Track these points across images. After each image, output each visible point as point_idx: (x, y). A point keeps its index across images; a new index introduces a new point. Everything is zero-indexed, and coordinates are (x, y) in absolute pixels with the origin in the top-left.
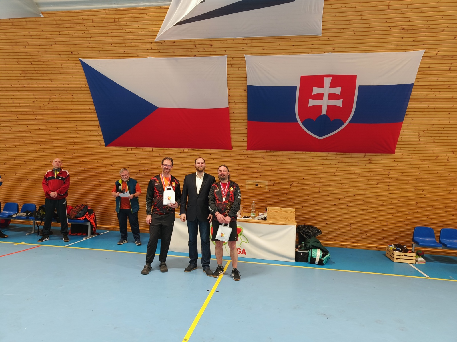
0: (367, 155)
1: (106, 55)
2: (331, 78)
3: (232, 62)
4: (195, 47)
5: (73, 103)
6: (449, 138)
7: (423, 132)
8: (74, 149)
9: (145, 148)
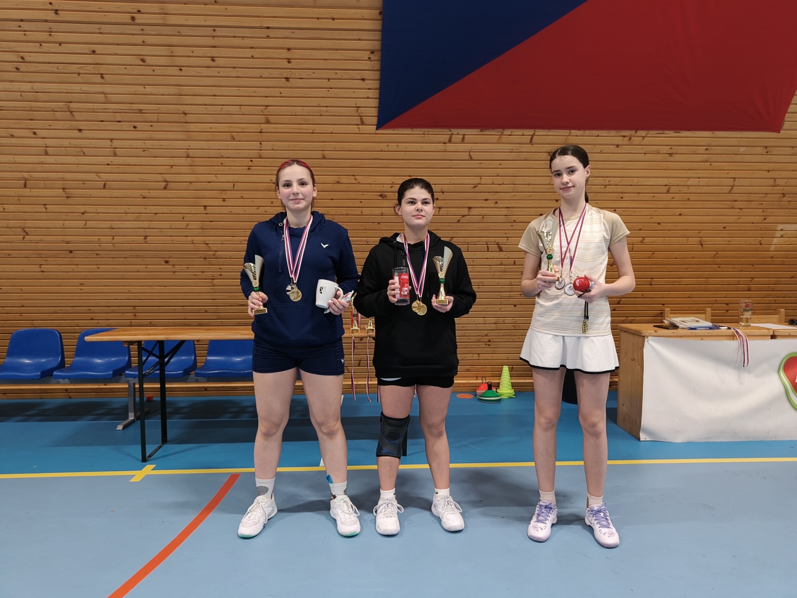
9: (510, 133)
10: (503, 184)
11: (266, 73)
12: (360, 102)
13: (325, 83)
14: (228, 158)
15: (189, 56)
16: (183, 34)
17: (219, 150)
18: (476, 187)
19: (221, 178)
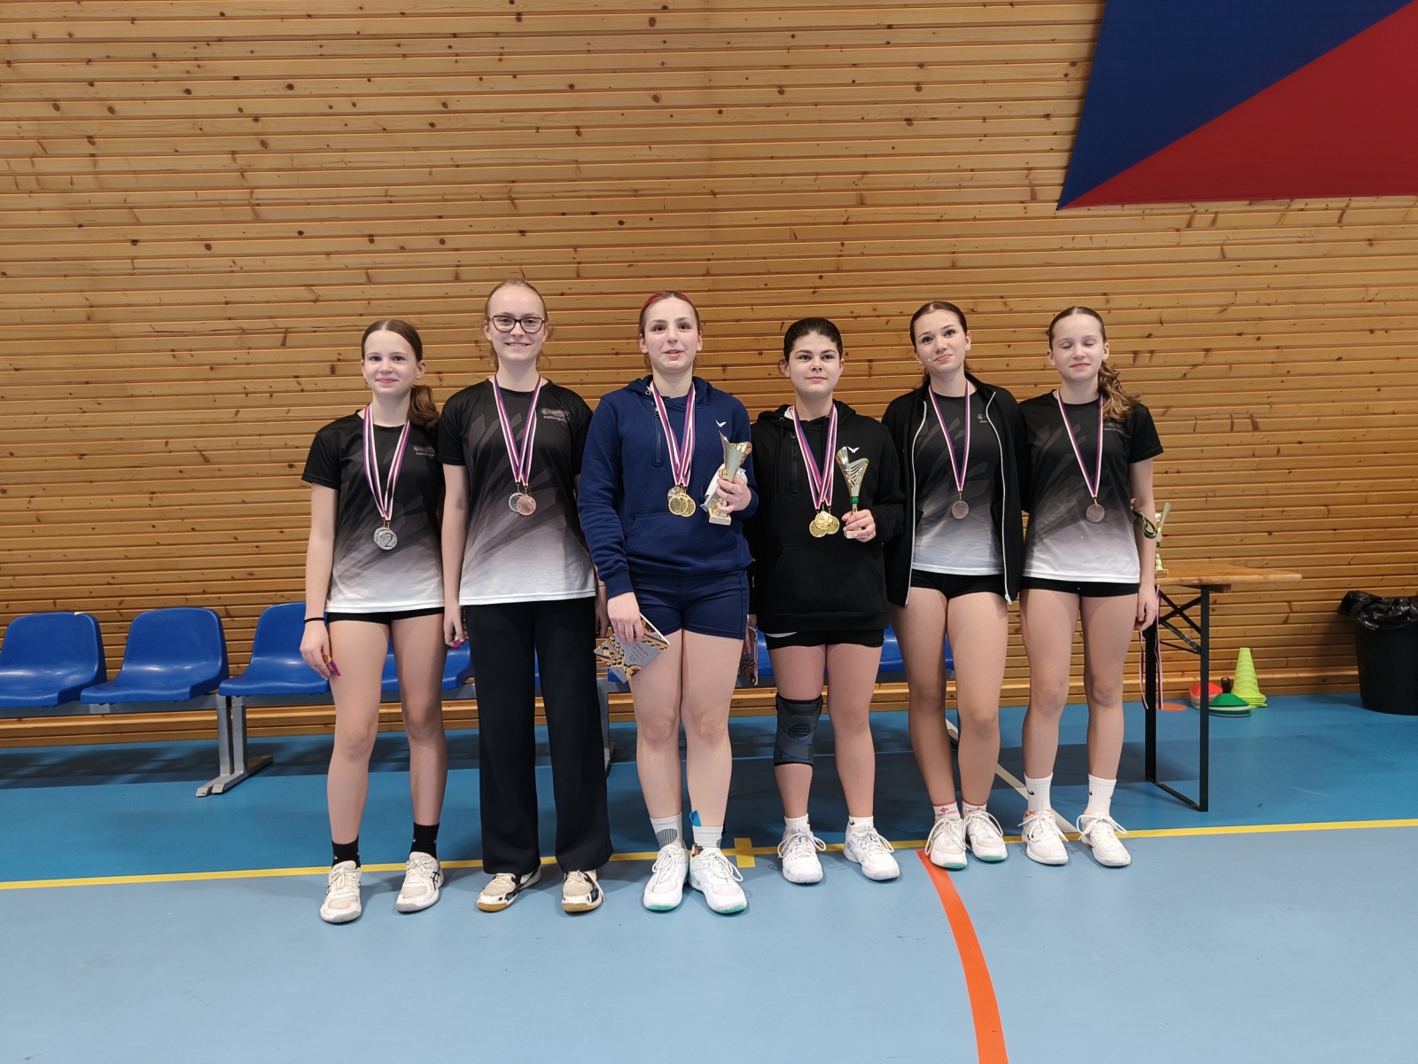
8: (846, 234)
9: (1302, 206)
10: (1276, 303)
11: (872, 111)
12: (1035, 160)
13: (978, 126)
14: (778, 273)
15: (739, 87)
16: (734, 46)
17: (765, 258)
18: (1224, 310)
19: (761, 312)
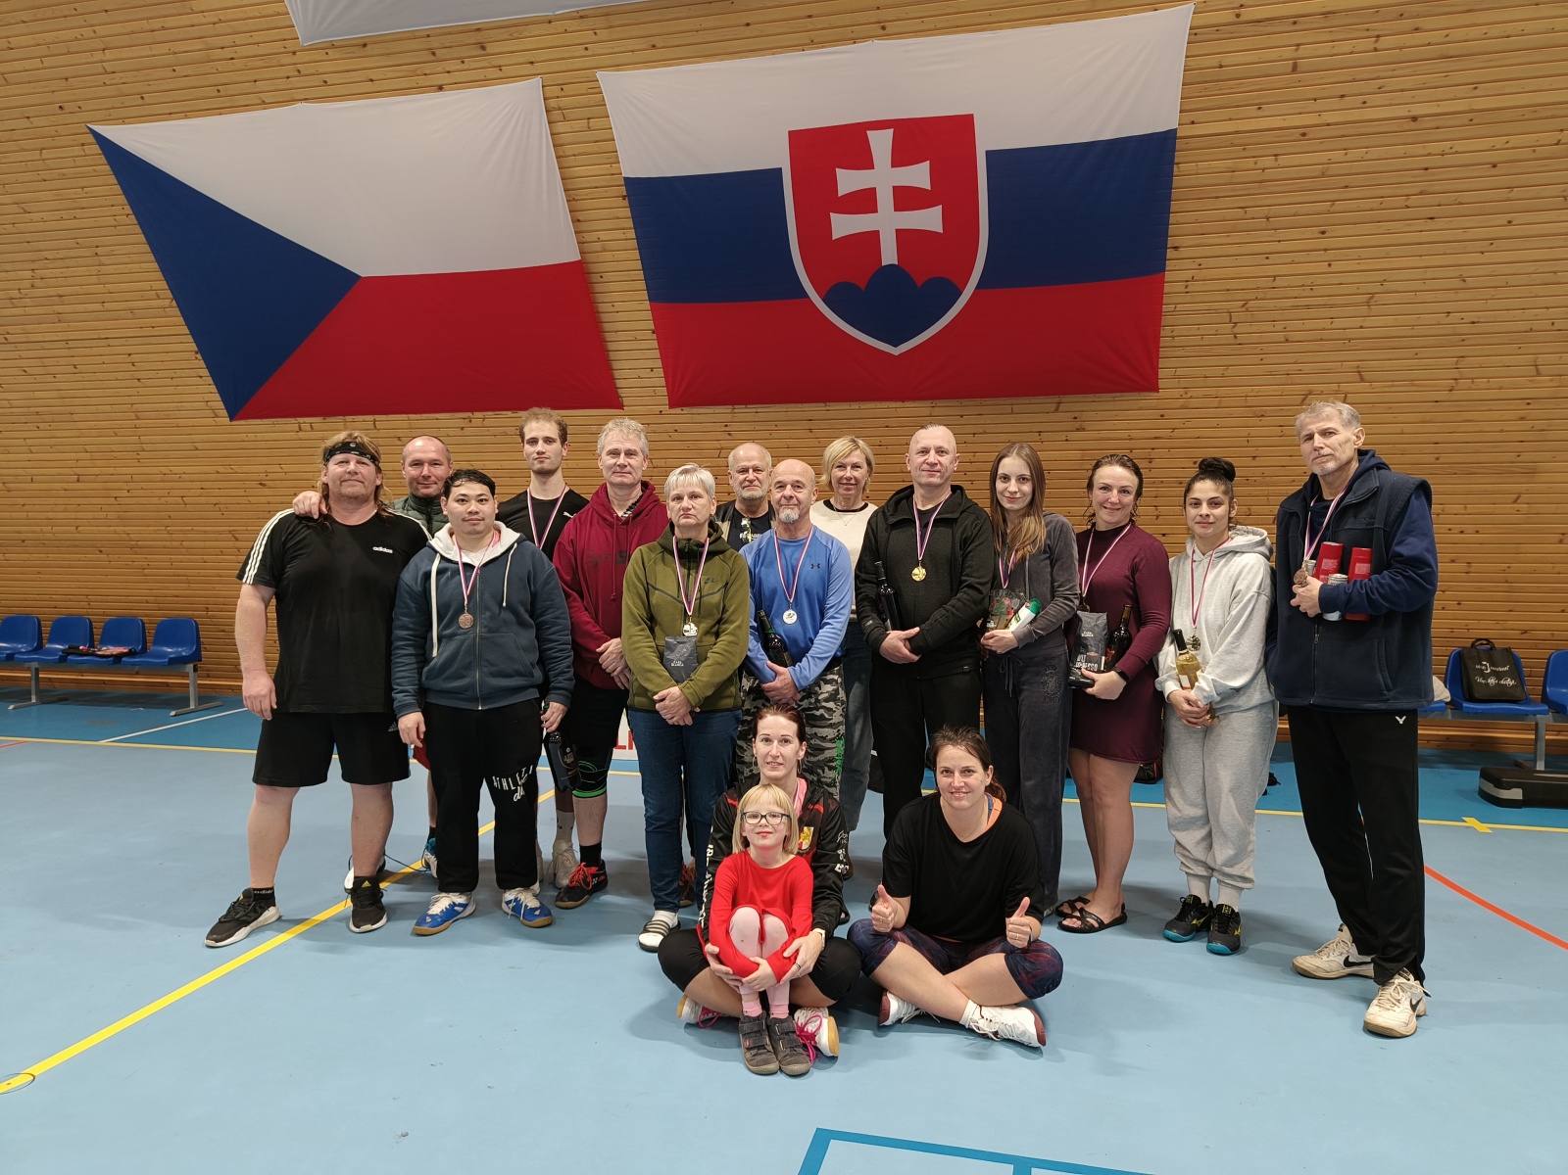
0: (1064, 400)
1: (164, 109)
2: (890, 132)
3: (564, 102)
4: (432, 58)
5: (103, 279)
6: (1338, 323)
7: (1243, 306)
8: (139, 434)
9: (352, 420)
